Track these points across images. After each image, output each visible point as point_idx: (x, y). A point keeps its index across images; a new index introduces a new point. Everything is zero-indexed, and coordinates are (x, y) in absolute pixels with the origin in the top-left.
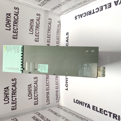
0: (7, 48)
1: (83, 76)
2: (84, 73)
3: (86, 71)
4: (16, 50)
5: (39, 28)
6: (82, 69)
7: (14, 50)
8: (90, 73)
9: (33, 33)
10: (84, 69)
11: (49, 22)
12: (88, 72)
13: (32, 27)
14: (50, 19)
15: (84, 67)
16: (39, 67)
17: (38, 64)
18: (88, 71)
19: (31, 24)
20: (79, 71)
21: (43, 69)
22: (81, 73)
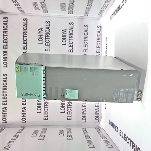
0: (20, 69)
1: (118, 102)
2: (120, 99)
3: (122, 96)
4: (35, 72)
5: (73, 38)
6: (117, 95)
7: (32, 72)
8: (126, 98)
9: (66, 43)
10: (120, 94)
11: (85, 29)
12: (124, 98)
13: (65, 38)
14: (86, 25)
15: (121, 93)
16: (67, 93)
17: (66, 90)
18: (124, 96)
19: (63, 35)
20: (114, 97)
21: (72, 95)
22: (117, 99)
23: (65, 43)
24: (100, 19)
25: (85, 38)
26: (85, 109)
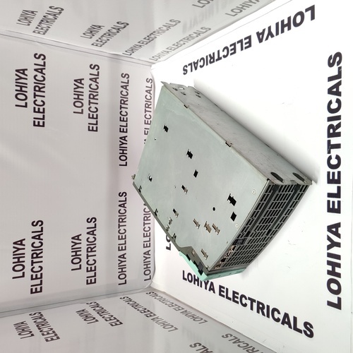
9: (82, 110)
11: (122, 82)
13: (80, 97)
14: (126, 75)
19: (77, 90)
23: (79, 110)
24: (153, 66)
25: (123, 102)
26: (123, 255)
